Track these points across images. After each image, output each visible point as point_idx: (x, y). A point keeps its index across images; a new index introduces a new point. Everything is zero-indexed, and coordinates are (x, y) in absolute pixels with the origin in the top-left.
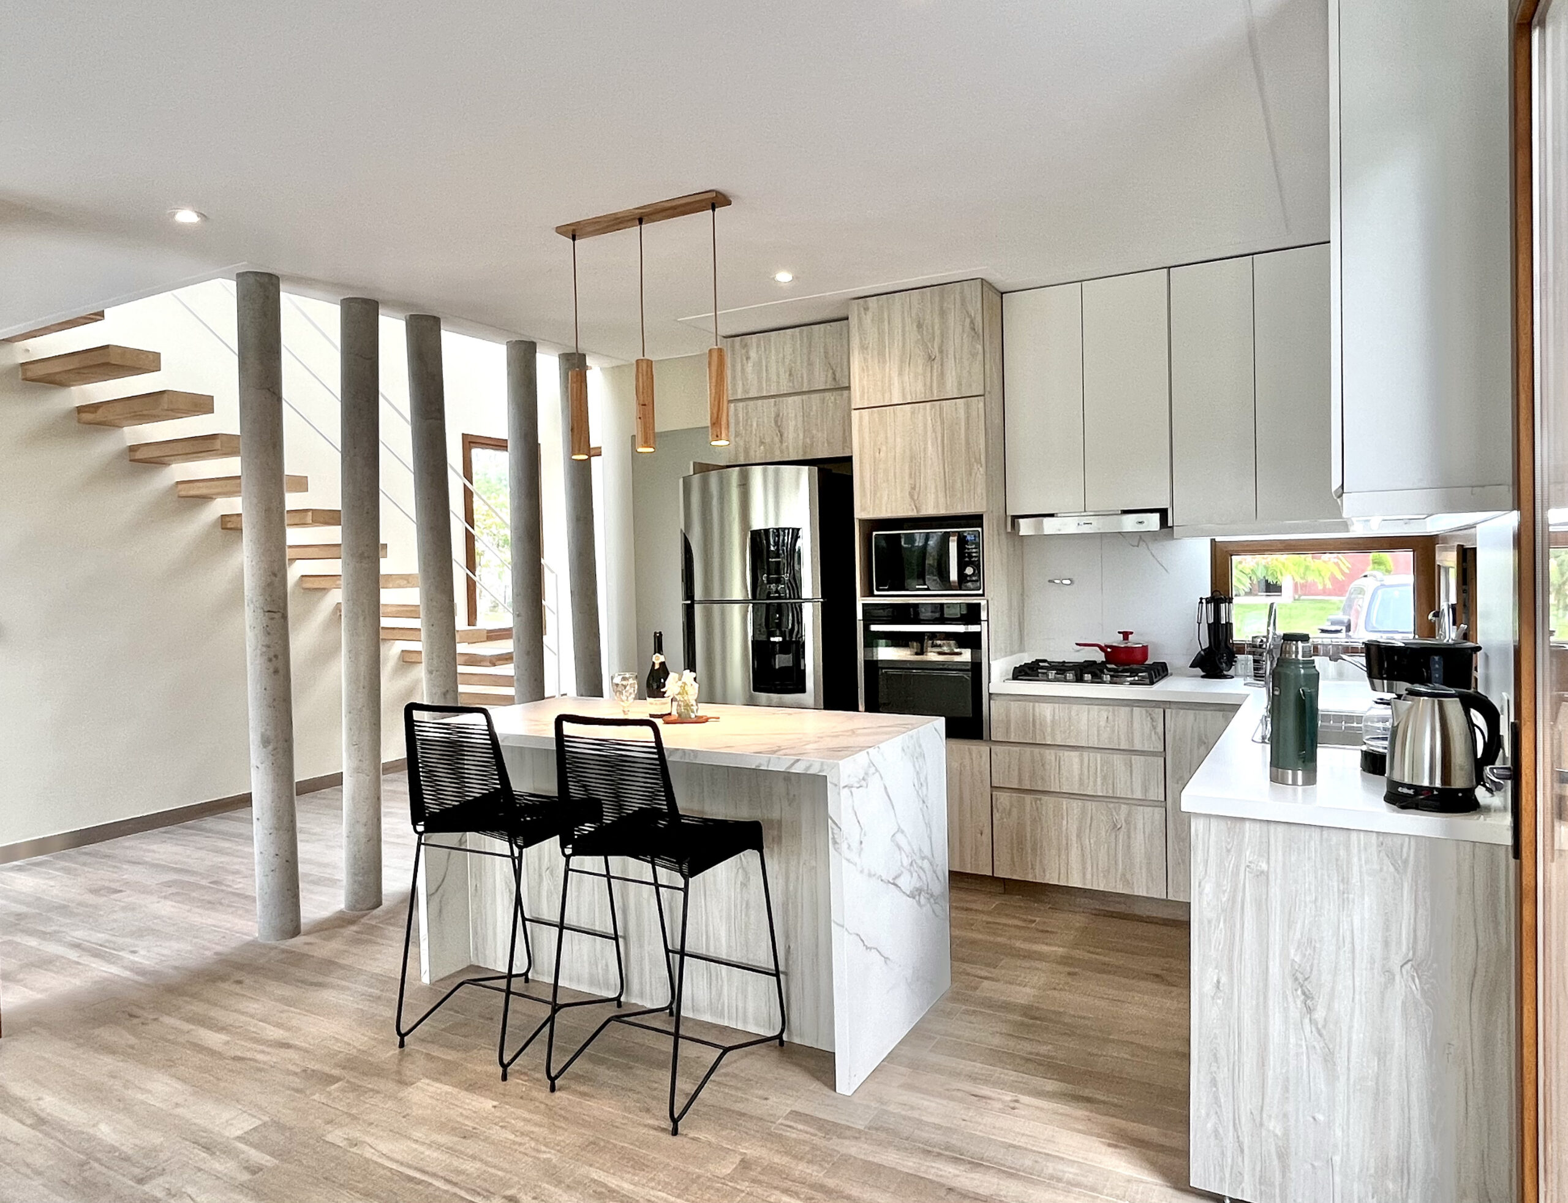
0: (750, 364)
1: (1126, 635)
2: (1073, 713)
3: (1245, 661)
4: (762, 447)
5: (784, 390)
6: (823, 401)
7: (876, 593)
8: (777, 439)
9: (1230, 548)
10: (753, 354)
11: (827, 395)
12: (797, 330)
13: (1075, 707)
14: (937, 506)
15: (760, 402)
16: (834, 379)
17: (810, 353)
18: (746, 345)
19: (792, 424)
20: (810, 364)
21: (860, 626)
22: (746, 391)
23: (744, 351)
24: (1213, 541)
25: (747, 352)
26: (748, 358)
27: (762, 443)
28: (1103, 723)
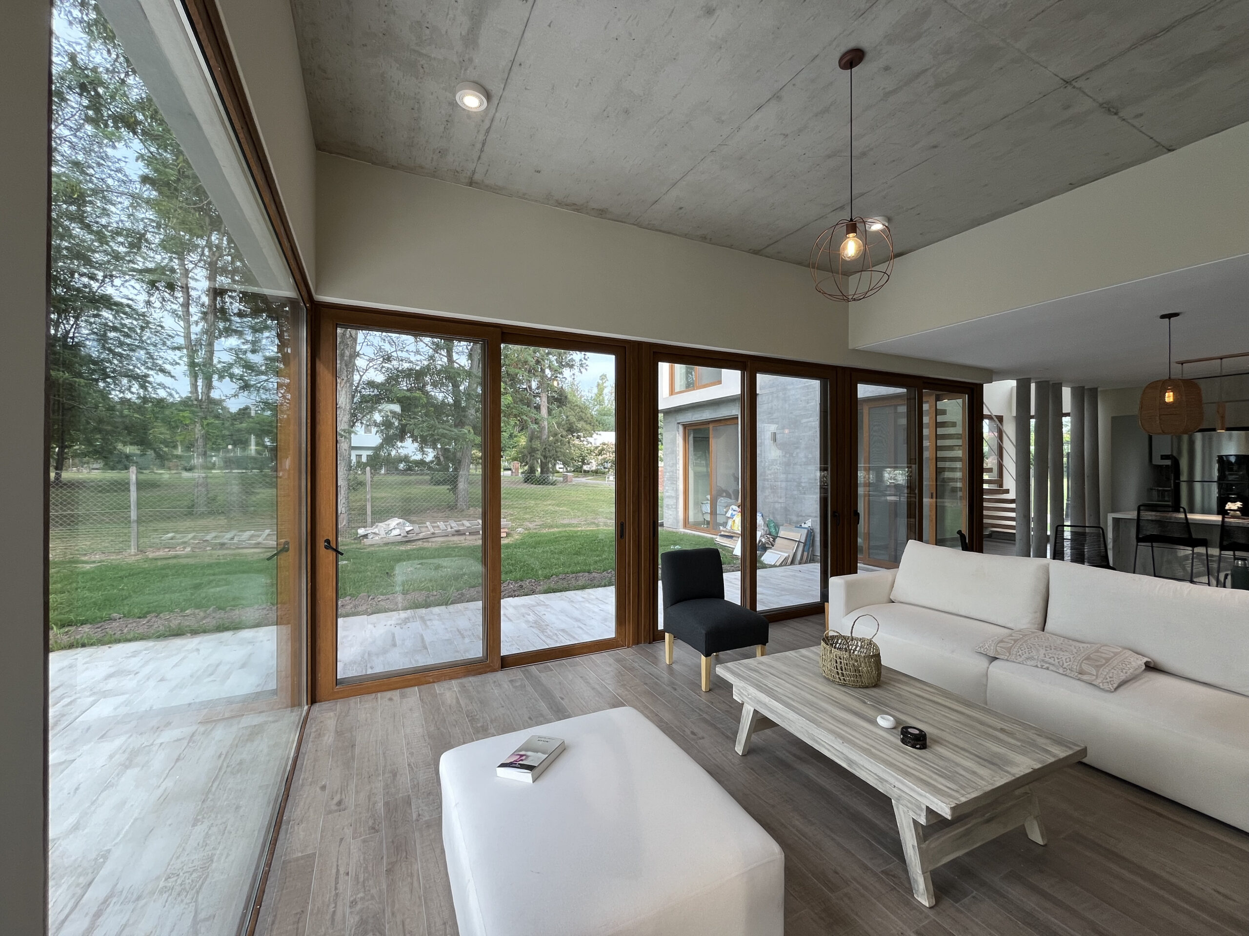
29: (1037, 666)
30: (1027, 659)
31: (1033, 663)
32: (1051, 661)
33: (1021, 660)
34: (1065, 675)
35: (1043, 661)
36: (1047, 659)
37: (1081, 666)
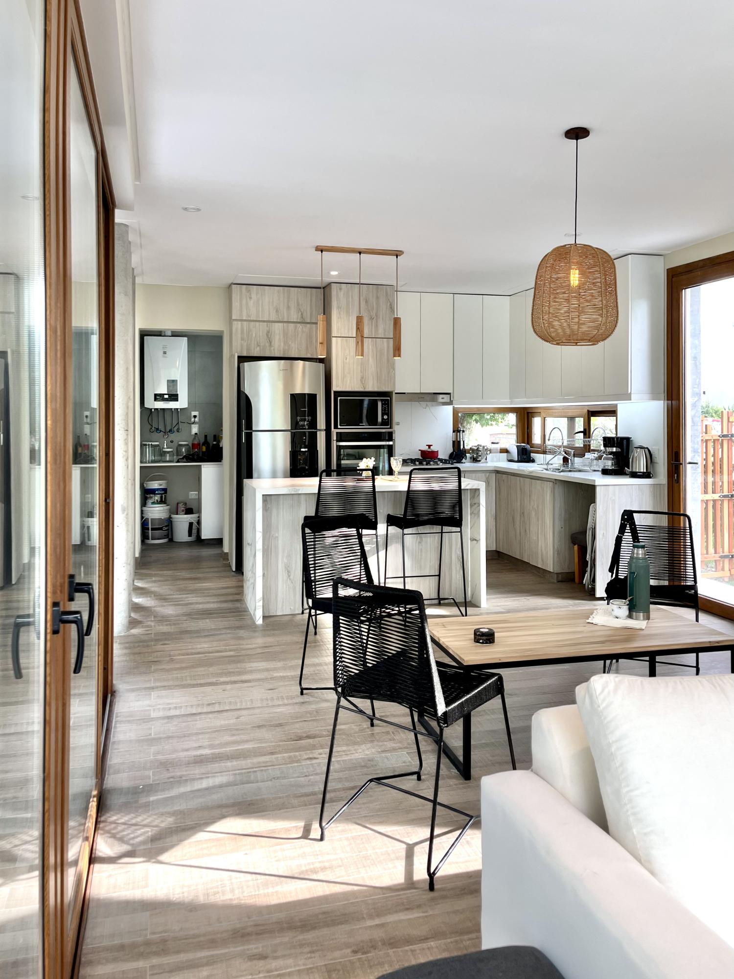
0: (252, 302)
1: (429, 446)
3: (469, 456)
4: (258, 348)
5: (273, 318)
6: (296, 327)
7: (340, 427)
8: (267, 345)
9: (459, 411)
10: (254, 296)
12: (281, 288)
15: (257, 324)
16: (302, 317)
17: (288, 301)
18: (249, 291)
19: (277, 338)
20: (288, 308)
21: (335, 442)
22: (248, 316)
23: (248, 294)
24: (453, 407)
25: (250, 294)
26: (250, 298)
27: (258, 345)
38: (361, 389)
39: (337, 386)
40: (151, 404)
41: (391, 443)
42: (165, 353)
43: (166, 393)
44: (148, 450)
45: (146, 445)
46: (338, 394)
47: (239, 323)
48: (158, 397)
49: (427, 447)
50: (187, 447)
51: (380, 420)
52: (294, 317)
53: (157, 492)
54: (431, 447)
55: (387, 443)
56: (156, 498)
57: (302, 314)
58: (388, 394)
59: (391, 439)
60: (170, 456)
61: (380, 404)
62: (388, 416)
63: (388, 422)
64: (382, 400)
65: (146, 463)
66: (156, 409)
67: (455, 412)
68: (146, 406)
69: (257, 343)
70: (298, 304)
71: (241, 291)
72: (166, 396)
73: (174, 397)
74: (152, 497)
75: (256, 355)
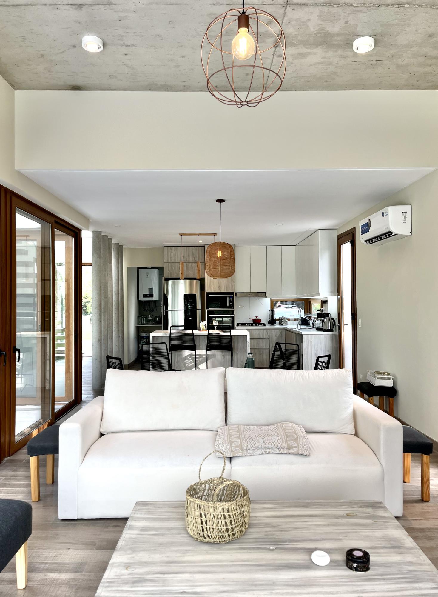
0: (173, 254)
1: (257, 317)
2: (252, 332)
3: (277, 322)
5: (182, 261)
6: (192, 265)
7: (209, 308)
9: (274, 300)
10: (173, 251)
11: (193, 263)
12: (185, 247)
13: (253, 331)
14: (224, 290)
15: (175, 263)
16: (195, 260)
17: (189, 253)
18: (172, 249)
20: (189, 256)
21: (207, 315)
22: (171, 260)
23: (171, 251)
24: (271, 299)
25: (172, 251)
26: (172, 252)
27: (175, 273)
28: (258, 334)
29: (263, 454)
30: (254, 450)
31: (258, 452)
32: (270, 445)
33: (251, 452)
34: (282, 454)
35: (265, 448)
36: (267, 445)
37: (288, 444)
38: (219, 291)
39: (208, 290)
40: (142, 299)
41: (233, 315)
42: (147, 276)
43: (148, 294)
44: (140, 320)
45: (139, 317)
46: (208, 294)
47: (167, 263)
48: (145, 296)
49: (256, 317)
50: (159, 318)
51: (228, 305)
52: (191, 260)
53: (145, 338)
54: (258, 318)
55: (231, 316)
56: (144, 341)
57: (195, 258)
58: (232, 293)
59: (233, 314)
60: (151, 322)
61: (228, 298)
62: (232, 303)
63: (232, 306)
64: (229, 296)
65: (140, 325)
66: (145, 301)
67: (272, 301)
68: (140, 300)
69: (175, 272)
70: (193, 254)
71: (168, 250)
72: (148, 295)
73: (152, 296)
74: (142, 340)
75: (174, 277)
